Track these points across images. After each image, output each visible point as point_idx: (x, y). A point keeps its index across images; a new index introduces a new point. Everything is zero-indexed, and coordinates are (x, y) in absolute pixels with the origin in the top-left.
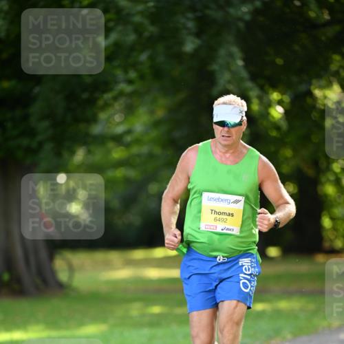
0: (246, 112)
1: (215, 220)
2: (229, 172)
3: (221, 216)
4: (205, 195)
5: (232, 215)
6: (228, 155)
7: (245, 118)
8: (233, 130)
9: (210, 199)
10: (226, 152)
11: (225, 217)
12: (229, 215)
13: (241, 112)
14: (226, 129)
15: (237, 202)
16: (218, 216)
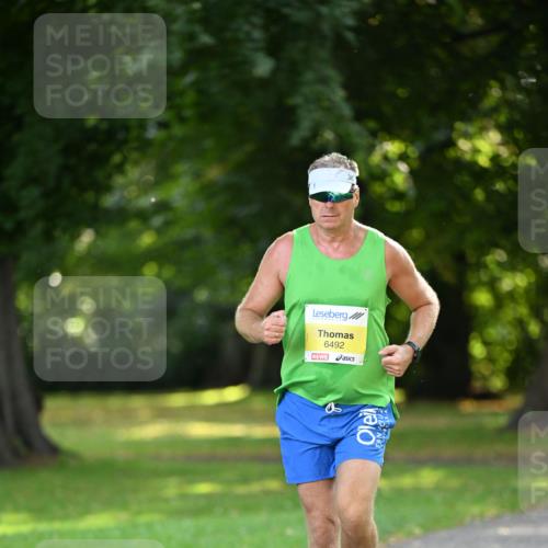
0: (357, 178)
1: (326, 344)
2: (342, 270)
3: (335, 340)
4: (309, 309)
5: (352, 337)
6: (336, 245)
7: (356, 187)
8: (340, 206)
9: (316, 315)
10: (333, 240)
11: (340, 340)
12: (347, 336)
13: (351, 178)
14: (329, 204)
15: (357, 316)
16: (330, 340)
